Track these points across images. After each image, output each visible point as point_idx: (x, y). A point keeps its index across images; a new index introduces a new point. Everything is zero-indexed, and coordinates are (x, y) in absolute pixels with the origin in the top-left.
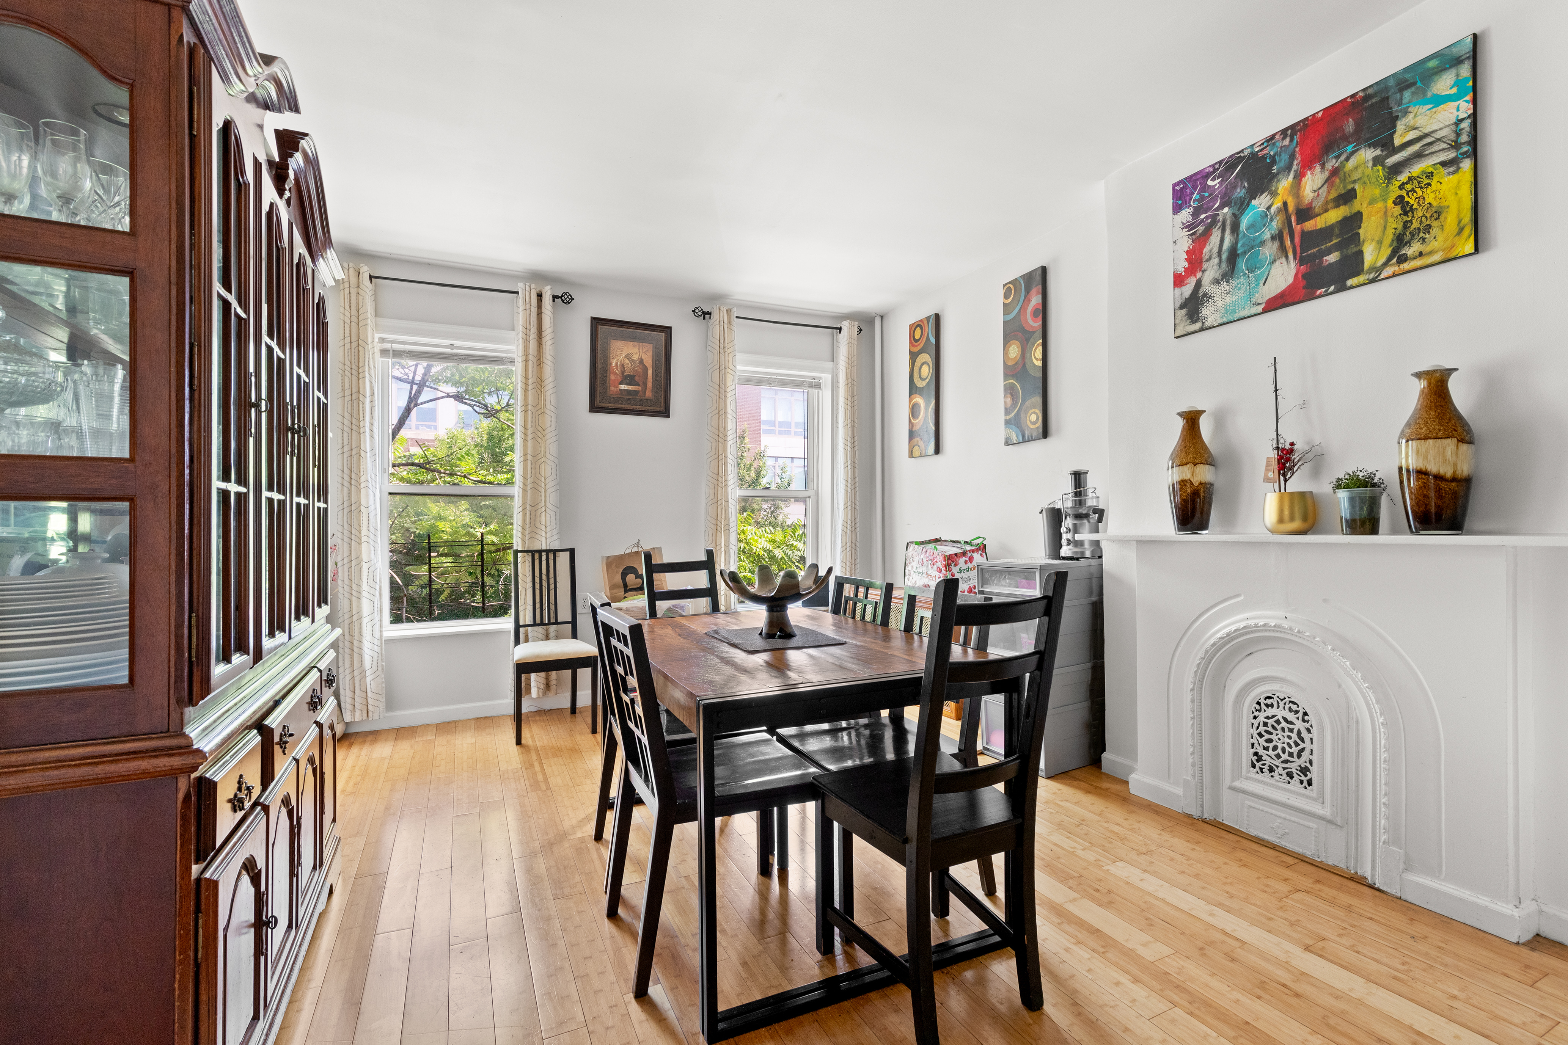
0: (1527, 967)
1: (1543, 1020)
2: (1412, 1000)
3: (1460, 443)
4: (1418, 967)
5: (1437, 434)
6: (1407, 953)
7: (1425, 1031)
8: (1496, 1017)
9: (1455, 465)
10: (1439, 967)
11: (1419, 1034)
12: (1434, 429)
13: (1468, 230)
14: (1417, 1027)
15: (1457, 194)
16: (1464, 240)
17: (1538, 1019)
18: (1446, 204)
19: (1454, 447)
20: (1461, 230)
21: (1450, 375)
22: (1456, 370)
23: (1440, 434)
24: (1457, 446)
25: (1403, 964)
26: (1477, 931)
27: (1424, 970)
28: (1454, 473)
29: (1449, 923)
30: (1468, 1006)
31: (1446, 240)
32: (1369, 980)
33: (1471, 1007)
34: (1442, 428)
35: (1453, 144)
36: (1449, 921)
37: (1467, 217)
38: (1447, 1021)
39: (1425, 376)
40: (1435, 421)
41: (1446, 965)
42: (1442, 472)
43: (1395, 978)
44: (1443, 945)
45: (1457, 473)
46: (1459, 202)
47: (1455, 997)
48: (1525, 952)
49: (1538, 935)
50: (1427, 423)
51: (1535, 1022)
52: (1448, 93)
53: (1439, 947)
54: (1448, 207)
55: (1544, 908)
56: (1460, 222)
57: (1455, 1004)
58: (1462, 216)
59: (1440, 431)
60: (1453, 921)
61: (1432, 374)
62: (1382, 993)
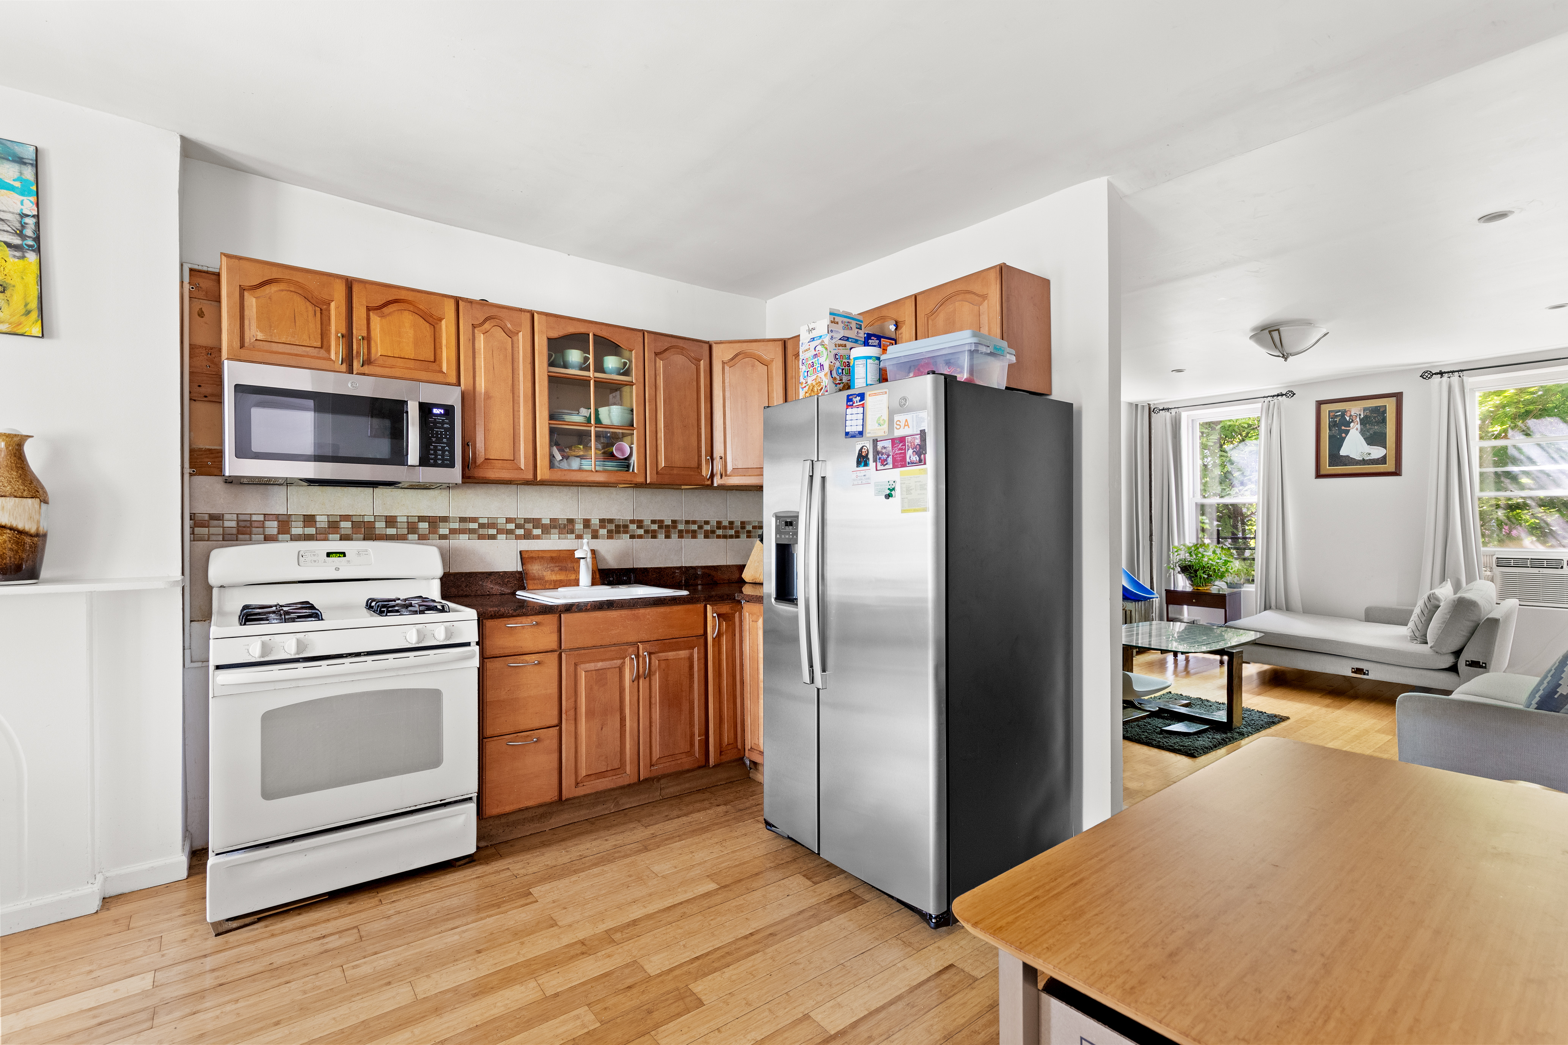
0: (116, 921)
1: (153, 942)
2: (64, 996)
3: (42, 503)
4: (46, 975)
5: (22, 493)
6: (28, 972)
7: (93, 1005)
8: (127, 962)
9: (38, 522)
10: (60, 963)
11: (90, 1009)
12: (19, 489)
13: (35, 315)
14: (85, 1007)
15: (23, 278)
16: (31, 323)
17: (150, 943)
18: (12, 282)
19: (37, 506)
20: (28, 313)
21: (26, 440)
22: (32, 437)
23: (25, 494)
24: (40, 506)
25: (32, 981)
26: (62, 923)
27: (53, 973)
28: (38, 529)
29: (37, 932)
30: (104, 969)
31: (12, 315)
32: (17, 1011)
33: (107, 968)
34: (26, 488)
35: (18, 232)
36: (35, 930)
37: (34, 304)
38: (101, 988)
39: (4, 437)
40: (18, 481)
41: (64, 958)
42: (27, 529)
43: (36, 994)
44: (48, 948)
45: (40, 529)
46: (26, 286)
47: (91, 971)
48: (104, 914)
49: (104, 898)
50: (11, 482)
51: (150, 946)
52: (10, 182)
53: (47, 952)
54: (14, 286)
55: (108, 874)
56: (26, 305)
57: (94, 975)
58: (29, 300)
59: (24, 491)
60: (39, 929)
61: (13, 437)
62: (36, 1010)
